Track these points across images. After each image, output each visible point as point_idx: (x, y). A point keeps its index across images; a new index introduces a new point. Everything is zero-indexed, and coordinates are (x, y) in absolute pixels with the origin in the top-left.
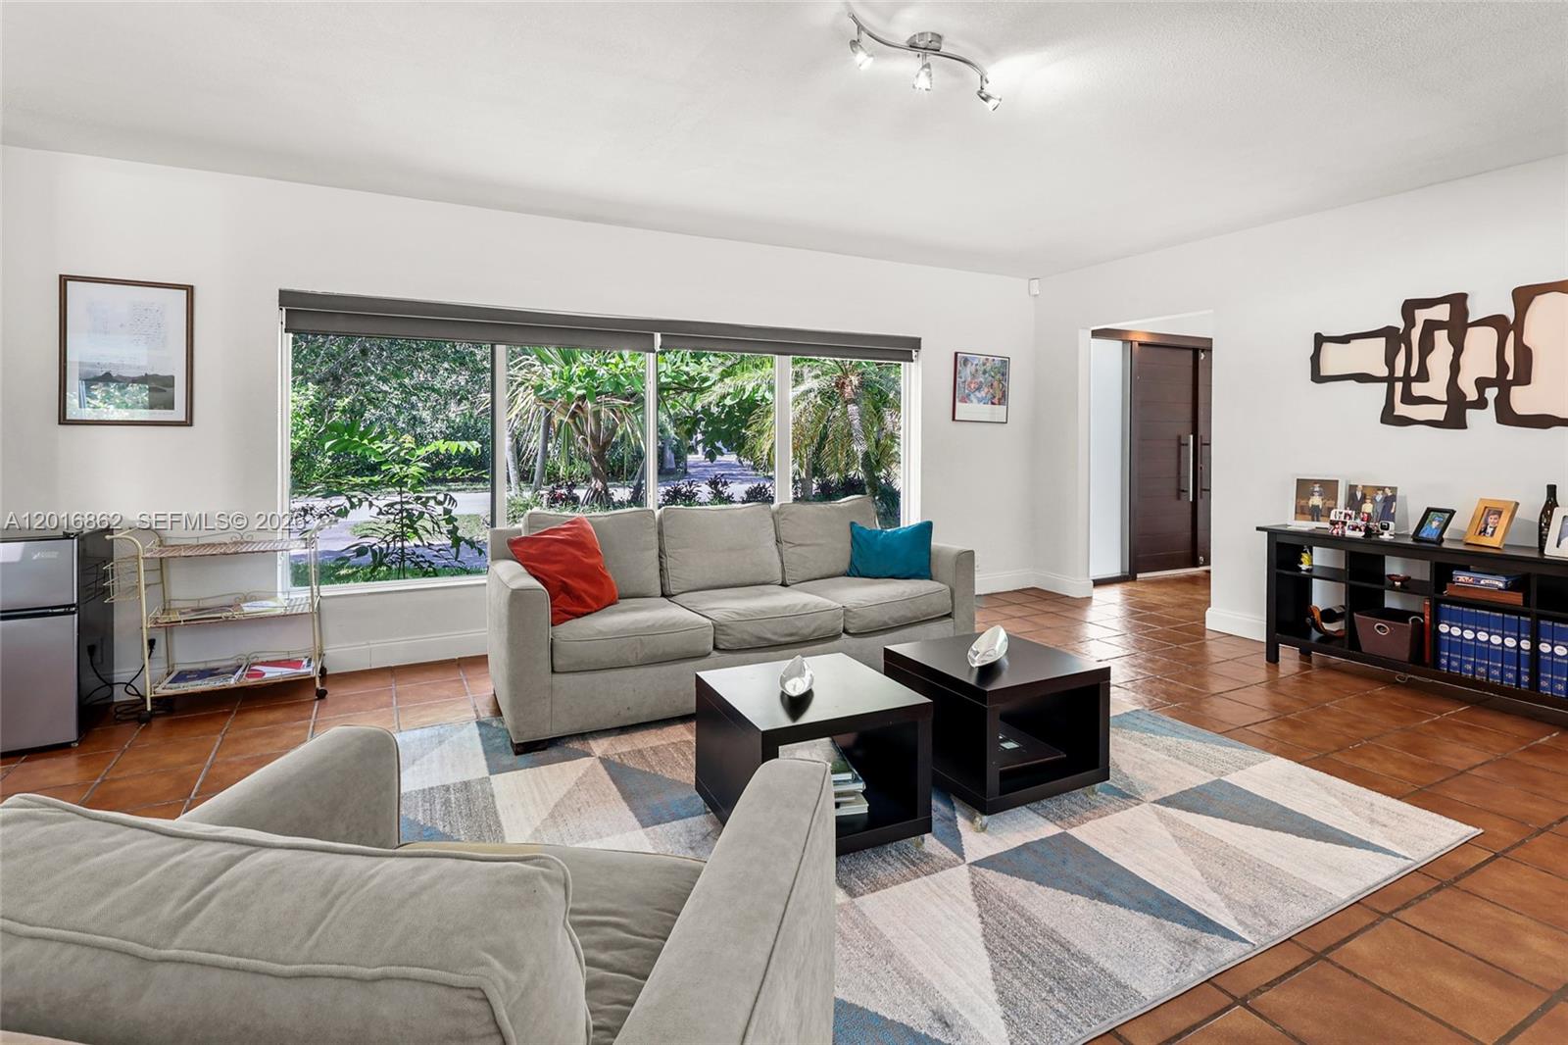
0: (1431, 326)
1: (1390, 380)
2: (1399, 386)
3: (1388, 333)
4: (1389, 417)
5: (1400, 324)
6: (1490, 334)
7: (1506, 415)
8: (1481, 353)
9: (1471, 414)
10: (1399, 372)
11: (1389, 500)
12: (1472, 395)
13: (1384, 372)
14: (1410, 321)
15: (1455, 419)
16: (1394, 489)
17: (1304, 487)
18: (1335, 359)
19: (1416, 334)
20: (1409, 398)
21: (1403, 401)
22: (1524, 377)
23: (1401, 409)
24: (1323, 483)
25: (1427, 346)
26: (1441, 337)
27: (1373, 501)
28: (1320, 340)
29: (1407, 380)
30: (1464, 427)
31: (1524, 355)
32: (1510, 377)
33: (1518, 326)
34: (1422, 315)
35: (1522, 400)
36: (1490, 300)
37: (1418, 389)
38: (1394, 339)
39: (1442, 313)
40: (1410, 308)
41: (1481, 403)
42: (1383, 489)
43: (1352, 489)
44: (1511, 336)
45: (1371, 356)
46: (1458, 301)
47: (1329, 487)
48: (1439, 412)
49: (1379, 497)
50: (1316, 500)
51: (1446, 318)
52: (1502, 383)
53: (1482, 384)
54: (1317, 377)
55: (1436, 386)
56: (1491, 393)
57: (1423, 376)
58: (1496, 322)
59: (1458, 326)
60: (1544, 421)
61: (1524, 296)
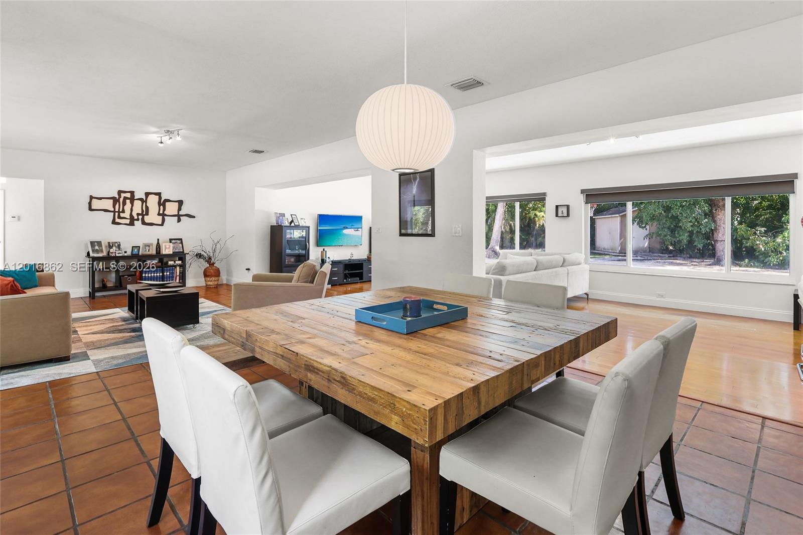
0: (125, 198)
1: (114, 212)
2: (117, 214)
3: (113, 198)
4: (114, 222)
5: (117, 197)
6: (140, 202)
7: (144, 223)
8: (138, 207)
9: (136, 222)
10: (117, 210)
12: (136, 217)
13: (113, 210)
14: (120, 197)
15: (132, 224)
16: (119, 242)
17: (92, 243)
18: (96, 204)
19: (121, 200)
20: (119, 217)
21: (118, 218)
22: (147, 214)
23: (117, 220)
24: (97, 242)
25: (124, 204)
26: (128, 201)
27: (115, 246)
28: (91, 198)
29: (119, 212)
30: (134, 225)
31: (147, 208)
32: (144, 213)
33: (146, 202)
34: (123, 195)
35: (147, 219)
36: (139, 194)
37: (122, 215)
38: (115, 201)
39: (128, 195)
40: (120, 192)
41: (138, 220)
42: (117, 242)
43: (109, 243)
44: (144, 203)
45: (108, 204)
46: (132, 193)
47: (99, 243)
48: (128, 221)
49: (116, 245)
50: (97, 248)
51: (129, 197)
52: (142, 214)
53: (138, 215)
54: (90, 209)
55: (127, 214)
56: (140, 217)
57: (123, 211)
58: (141, 199)
59: (132, 199)
60: (151, 224)
61: (147, 194)
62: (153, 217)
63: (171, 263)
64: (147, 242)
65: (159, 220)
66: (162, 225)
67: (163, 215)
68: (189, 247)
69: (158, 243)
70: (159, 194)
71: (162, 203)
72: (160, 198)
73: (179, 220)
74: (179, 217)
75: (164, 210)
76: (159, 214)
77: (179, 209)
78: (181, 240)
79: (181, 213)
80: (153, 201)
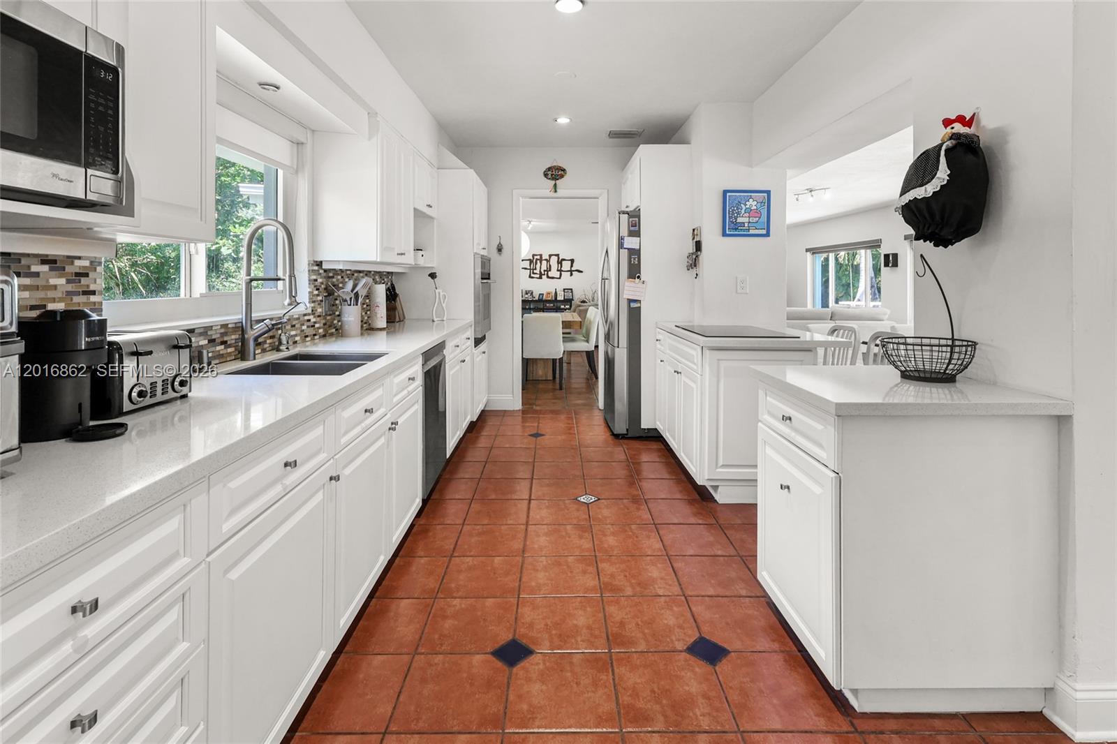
0: (537, 259)
3: (530, 260)
4: (530, 277)
5: (532, 259)
6: (545, 262)
7: (548, 277)
8: (544, 267)
9: (543, 276)
10: (532, 268)
11: (532, 293)
12: (543, 273)
13: (530, 268)
15: (541, 277)
16: (533, 291)
19: (534, 261)
20: (533, 273)
22: (550, 270)
23: (532, 275)
25: (536, 264)
26: (538, 261)
27: (529, 293)
29: (533, 270)
30: (542, 279)
31: (550, 266)
32: (548, 270)
34: (536, 257)
35: (550, 274)
36: (545, 256)
37: (535, 271)
38: (531, 261)
39: (538, 257)
40: (533, 256)
44: (549, 262)
45: (527, 264)
46: (541, 255)
48: (538, 276)
53: (545, 271)
55: (537, 271)
56: (546, 273)
57: (536, 269)
58: (546, 260)
59: (541, 260)
60: (553, 278)
61: (550, 256)
62: (554, 273)
63: (562, 307)
64: (549, 291)
65: (557, 274)
66: (560, 278)
67: (560, 271)
68: (578, 296)
69: (556, 292)
70: (558, 255)
71: (560, 262)
72: (559, 258)
73: (571, 275)
74: (571, 271)
75: (561, 267)
76: (558, 270)
77: (572, 266)
78: (571, 289)
79: (573, 269)
80: (554, 260)
